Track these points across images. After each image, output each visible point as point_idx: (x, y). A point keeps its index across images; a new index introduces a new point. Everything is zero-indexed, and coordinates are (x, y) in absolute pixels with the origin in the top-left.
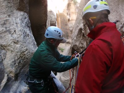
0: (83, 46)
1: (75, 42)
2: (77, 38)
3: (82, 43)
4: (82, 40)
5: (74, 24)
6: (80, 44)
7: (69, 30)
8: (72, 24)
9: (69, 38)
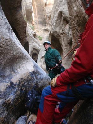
0: (64, 32)
1: (55, 28)
2: (56, 23)
3: (62, 29)
4: (62, 25)
5: (51, 9)
6: (60, 30)
7: (46, 16)
8: (50, 9)
9: (47, 25)
